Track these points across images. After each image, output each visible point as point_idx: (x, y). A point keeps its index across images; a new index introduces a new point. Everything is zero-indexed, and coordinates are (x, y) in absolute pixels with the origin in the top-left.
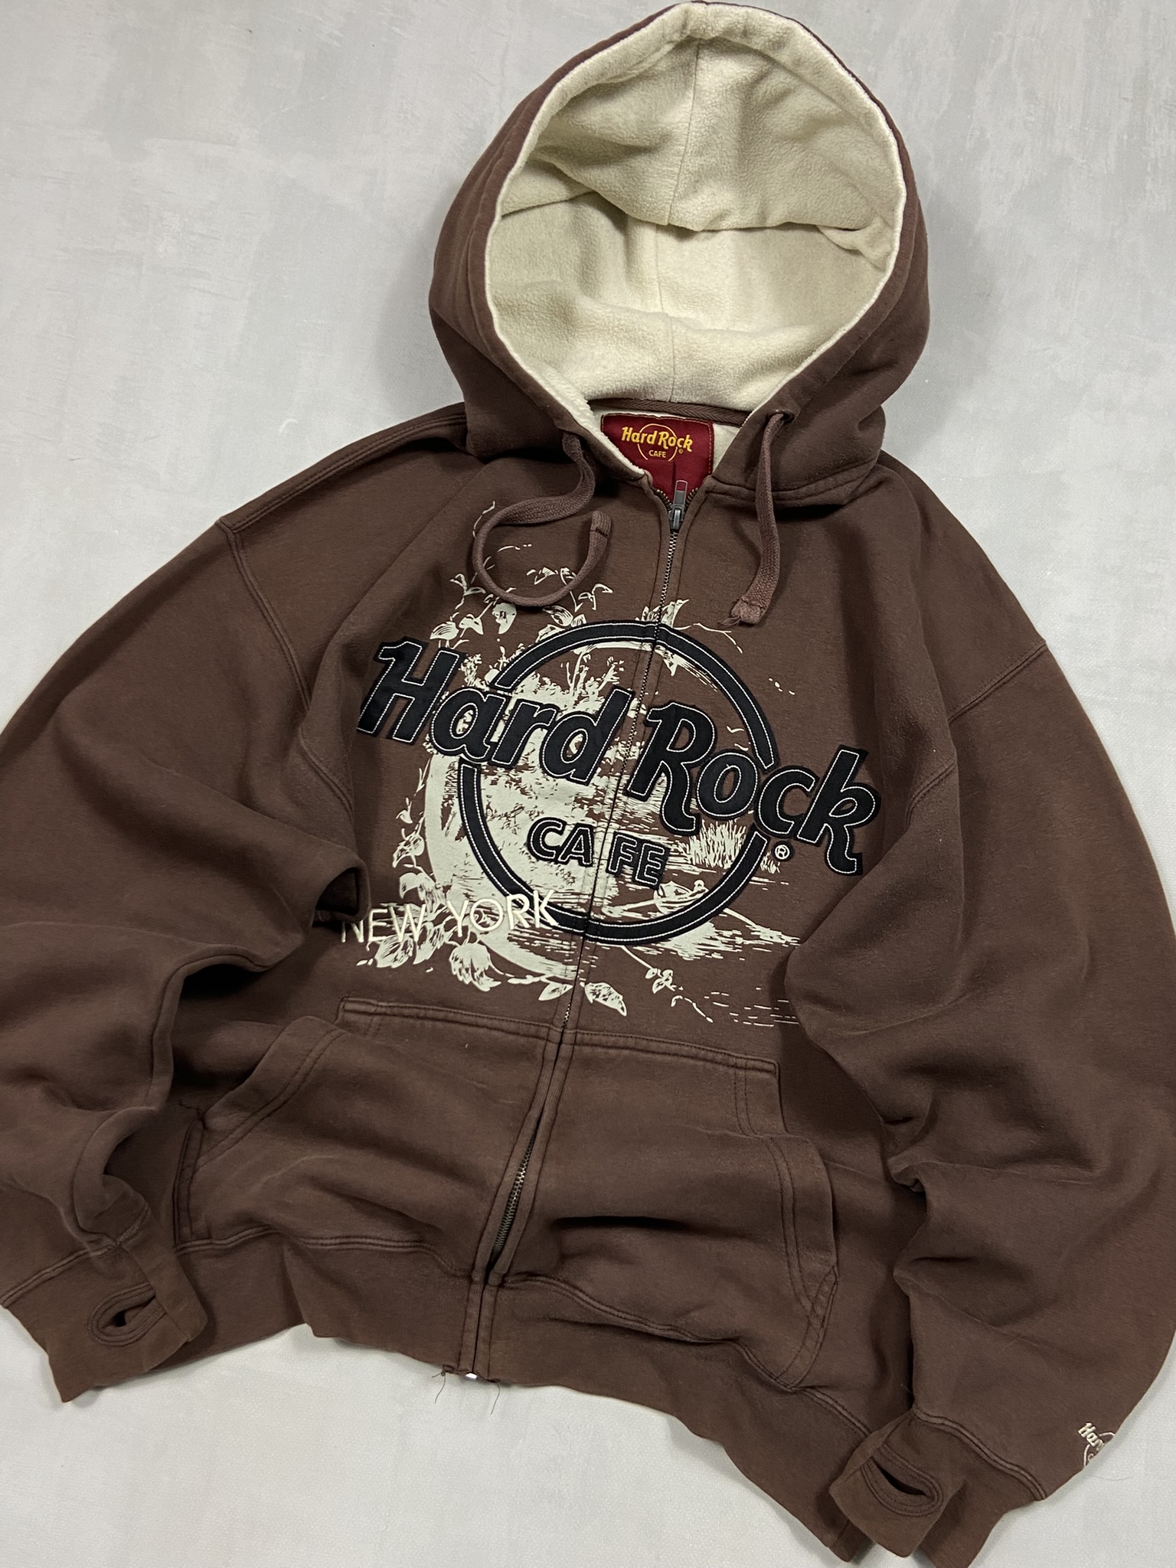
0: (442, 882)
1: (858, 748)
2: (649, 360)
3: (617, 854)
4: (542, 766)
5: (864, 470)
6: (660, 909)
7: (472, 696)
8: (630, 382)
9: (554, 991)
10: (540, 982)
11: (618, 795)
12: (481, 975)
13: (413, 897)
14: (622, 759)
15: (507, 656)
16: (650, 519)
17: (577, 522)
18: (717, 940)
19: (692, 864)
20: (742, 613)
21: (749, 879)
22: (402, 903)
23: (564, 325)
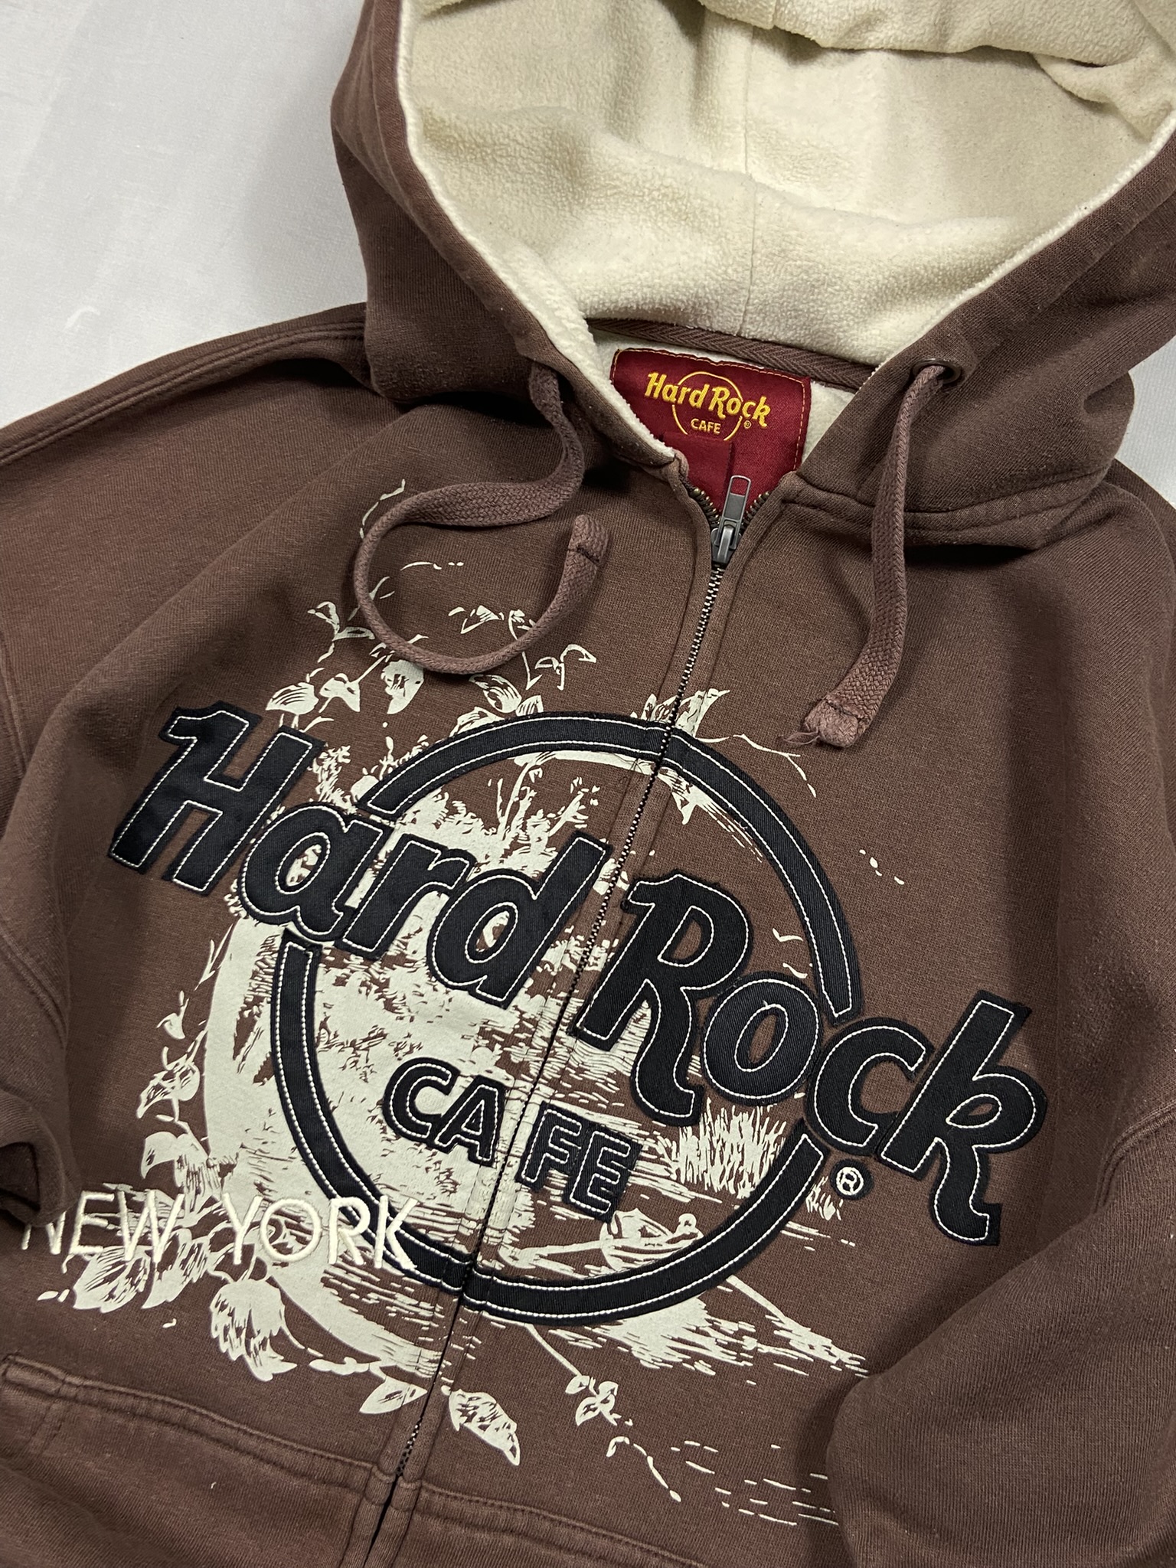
0: (219, 1156)
1: (1012, 1000)
2: (708, 252)
3: (541, 1147)
4: (429, 963)
5: (1080, 489)
6: (609, 1260)
7: (324, 821)
8: (669, 290)
9: (389, 1397)
10: (368, 1373)
11: (559, 1034)
12: (263, 1344)
13: (163, 1179)
14: (574, 968)
15: (396, 757)
16: (677, 540)
17: (550, 531)
18: (706, 1334)
19: (678, 1181)
20: (823, 726)
21: (782, 1226)
22: (142, 1185)
23: (567, 184)
